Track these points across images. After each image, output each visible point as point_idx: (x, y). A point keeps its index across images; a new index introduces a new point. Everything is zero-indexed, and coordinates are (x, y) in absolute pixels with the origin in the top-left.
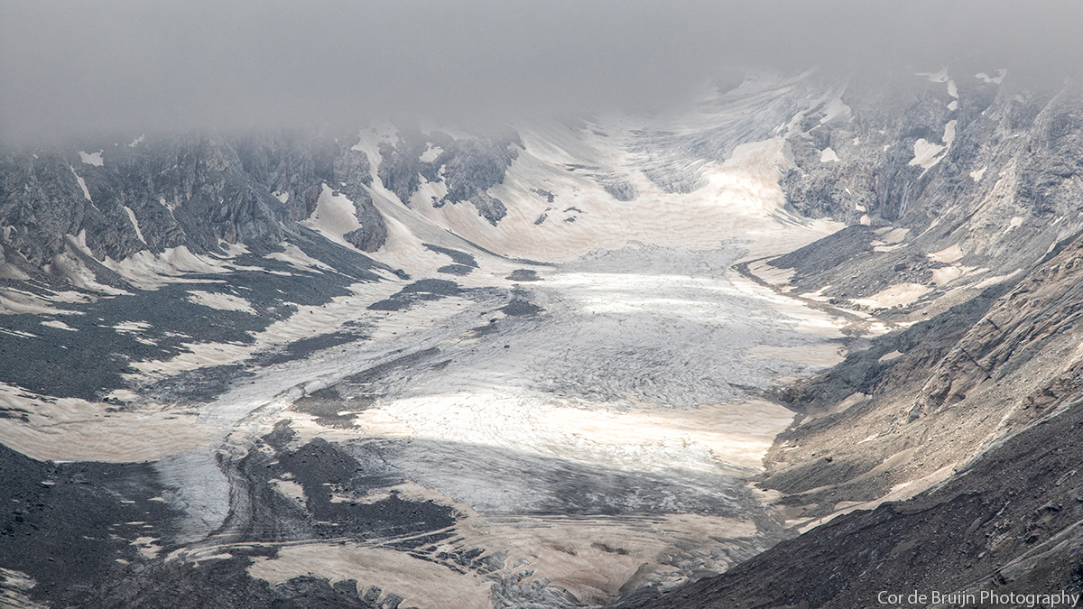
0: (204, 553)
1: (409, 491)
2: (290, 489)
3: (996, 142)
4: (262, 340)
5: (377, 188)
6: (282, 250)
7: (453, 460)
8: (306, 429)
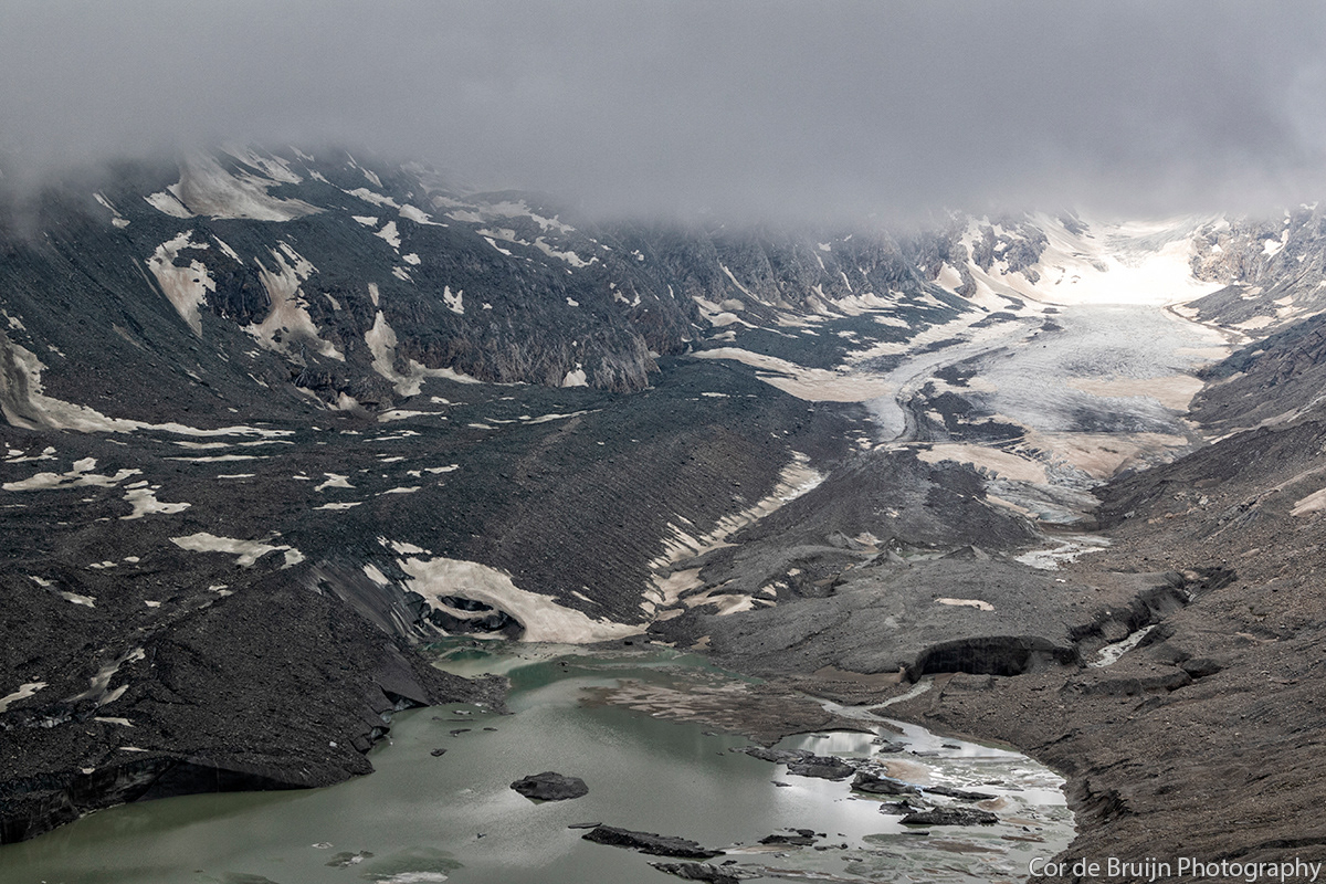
0: (894, 447)
1: (999, 419)
2: (936, 417)
3: (1312, 240)
4: (914, 342)
5: (971, 263)
6: (922, 296)
7: (1021, 403)
8: (942, 386)
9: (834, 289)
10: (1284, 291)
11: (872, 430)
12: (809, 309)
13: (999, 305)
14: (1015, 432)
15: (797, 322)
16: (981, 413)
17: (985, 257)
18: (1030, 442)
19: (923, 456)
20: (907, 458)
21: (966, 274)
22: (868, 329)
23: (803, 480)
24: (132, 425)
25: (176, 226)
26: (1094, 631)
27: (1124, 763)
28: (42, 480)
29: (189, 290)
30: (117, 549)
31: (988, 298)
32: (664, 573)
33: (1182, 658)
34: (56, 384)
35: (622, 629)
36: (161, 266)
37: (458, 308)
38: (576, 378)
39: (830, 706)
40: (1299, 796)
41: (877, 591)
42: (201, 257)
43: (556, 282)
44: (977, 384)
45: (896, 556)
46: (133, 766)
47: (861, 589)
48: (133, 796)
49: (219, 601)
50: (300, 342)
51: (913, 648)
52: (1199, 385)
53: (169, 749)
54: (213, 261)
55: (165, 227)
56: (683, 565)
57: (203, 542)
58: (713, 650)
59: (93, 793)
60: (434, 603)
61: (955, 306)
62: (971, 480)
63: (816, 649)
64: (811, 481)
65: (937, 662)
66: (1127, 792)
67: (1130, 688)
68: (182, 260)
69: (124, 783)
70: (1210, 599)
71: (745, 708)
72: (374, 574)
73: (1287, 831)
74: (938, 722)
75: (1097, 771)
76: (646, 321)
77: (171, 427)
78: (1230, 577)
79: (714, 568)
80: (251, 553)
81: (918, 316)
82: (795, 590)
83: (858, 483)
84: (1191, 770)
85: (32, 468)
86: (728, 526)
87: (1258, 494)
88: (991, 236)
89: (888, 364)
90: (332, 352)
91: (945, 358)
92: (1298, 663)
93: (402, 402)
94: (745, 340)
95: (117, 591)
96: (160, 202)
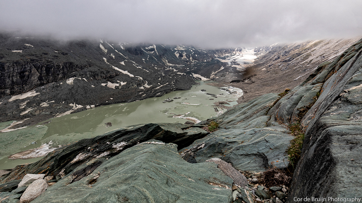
4: (231, 57)
7: (240, 62)
8: (233, 61)
9: (225, 54)
10: (262, 53)
11: (228, 64)
12: (223, 55)
13: (238, 54)
14: (239, 64)
16: (237, 63)
17: (237, 51)
18: (240, 65)
20: (231, 66)
21: (236, 52)
22: (228, 56)
23: (222, 68)
24: (174, 65)
25: (177, 51)
26: (245, 79)
27: (247, 89)
28: (168, 69)
29: (177, 55)
30: (173, 74)
31: (237, 54)
32: (212, 75)
33: (252, 81)
34: (169, 62)
35: (209, 79)
36: (175, 54)
37: (197, 56)
38: (205, 61)
39: (224, 85)
40: (261, 92)
41: (228, 76)
42: (178, 53)
43: (204, 54)
44: (236, 61)
45: (230, 74)
47: (227, 76)
48: (174, 91)
49: (180, 77)
50: (185, 59)
51: (231, 81)
52: (254, 60)
53: (177, 87)
54: (179, 53)
55: (176, 51)
56: (213, 74)
57: (179, 73)
58: (215, 81)
59: (172, 90)
60: (195, 77)
61: (235, 55)
62: (236, 68)
63: (223, 81)
64: (223, 68)
66: (247, 91)
67: (248, 83)
68: (177, 53)
69: (174, 90)
70: (254, 77)
71: (218, 85)
72: (191, 75)
73: (260, 94)
74: (233, 86)
75: (245, 90)
76: (211, 56)
77: (177, 65)
78: (256, 75)
79: (216, 75)
80: (182, 74)
81: (232, 55)
82: (222, 76)
83: (227, 68)
84: (252, 90)
86: (217, 72)
87: (259, 69)
88: (237, 49)
89: (230, 59)
90: (188, 59)
91: (234, 59)
92: (262, 82)
93: (193, 63)
94: (218, 58)
95: (173, 77)
96: (175, 49)
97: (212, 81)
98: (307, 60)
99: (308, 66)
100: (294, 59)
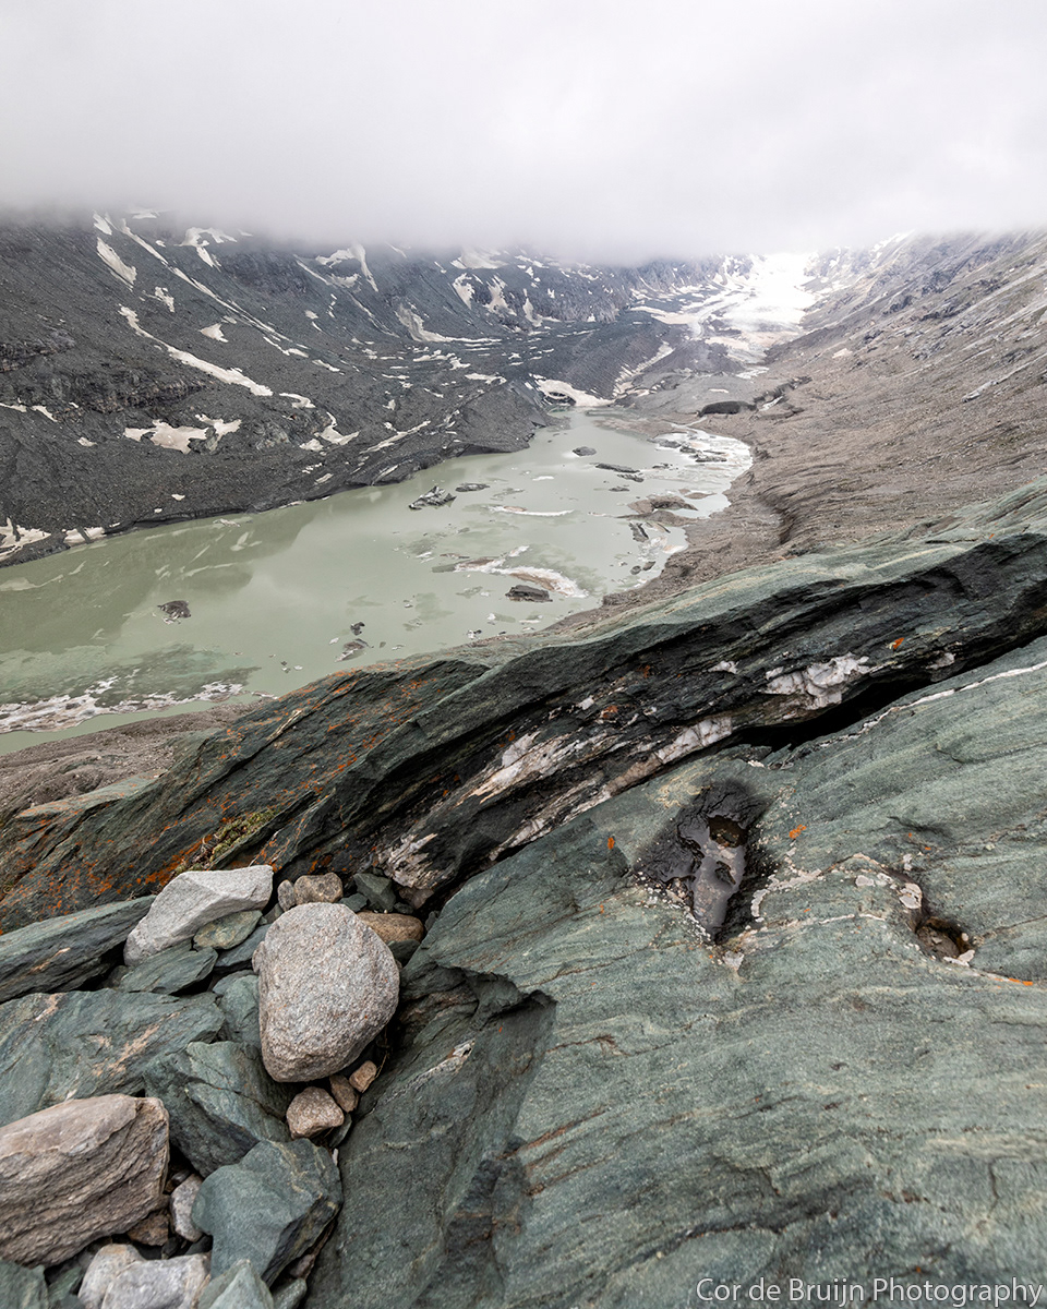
3: (848, 260)
6: (708, 285)
7: (742, 322)
8: (714, 317)
9: (678, 284)
10: (836, 279)
11: (690, 333)
12: (669, 292)
13: (736, 288)
14: (738, 332)
15: (665, 297)
16: (727, 326)
17: (731, 271)
18: (743, 335)
19: (707, 342)
20: (701, 342)
21: (724, 277)
22: (689, 298)
23: (666, 351)
24: (452, 339)
25: (462, 272)
26: (762, 399)
27: (769, 441)
28: (425, 358)
29: (466, 293)
30: (450, 380)
31: (731, 286)
32: (620, 383)
33: (791, 407)
34: (428, 326)
35: (607, 402)
36: (457, 286)
37: (553, 296)
38: (592, 319)
39: (673, 425)
40: (827, 451)
41: (690, 387)
42: (469, 282)
43: (586, 286)
44: (726, 316)
45: (696, 375)
46: (458, 446)
47: (685, 387)
48: (459, 455)
49: (481, 395)
50: (502, 310)
51: (701, 406)
52: (804, 314)
53: (468, 441)
54: (473, 282)
55: (457, 272)
56: (626, 381)
57: (475, 376)
58: (636, 408)
59: (447, 454)
60: (547, 394)
61: (720, 289)
62: (722, 349)
63: (669, 407)
64: (670, 351)
65: (709, 410)
66: (770, 451)
67: (773, 417)
68: (463, 284)
69: (455, 451)
70: (802, 387)
71: (646, 426)
72: (528, 385)
73: (823, 463)
74: (708, 429)
75: (760, 444)
76: (614, 298)
77: (463, 339)
78: (810, 380)
79: (637, 380)
80: (490, 379)
81: (706, 293)
82: (663, 387)
83: (685, 351)
84: (791, 443)
85: (422, 354)
86: (641, 367)
87: (821, 351)
88: (733, 262)
89: (696, 310)
90: (512, 313)
91: (716, 307)
92: (830, 408)
93: (535, 329)
94: (648, 304)
95: (450, 393)
96: (456, 264)
97: (621, 410)
98: (1022, 311)
99: (1025, 335)
100: (969, 305)
